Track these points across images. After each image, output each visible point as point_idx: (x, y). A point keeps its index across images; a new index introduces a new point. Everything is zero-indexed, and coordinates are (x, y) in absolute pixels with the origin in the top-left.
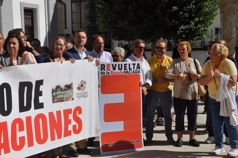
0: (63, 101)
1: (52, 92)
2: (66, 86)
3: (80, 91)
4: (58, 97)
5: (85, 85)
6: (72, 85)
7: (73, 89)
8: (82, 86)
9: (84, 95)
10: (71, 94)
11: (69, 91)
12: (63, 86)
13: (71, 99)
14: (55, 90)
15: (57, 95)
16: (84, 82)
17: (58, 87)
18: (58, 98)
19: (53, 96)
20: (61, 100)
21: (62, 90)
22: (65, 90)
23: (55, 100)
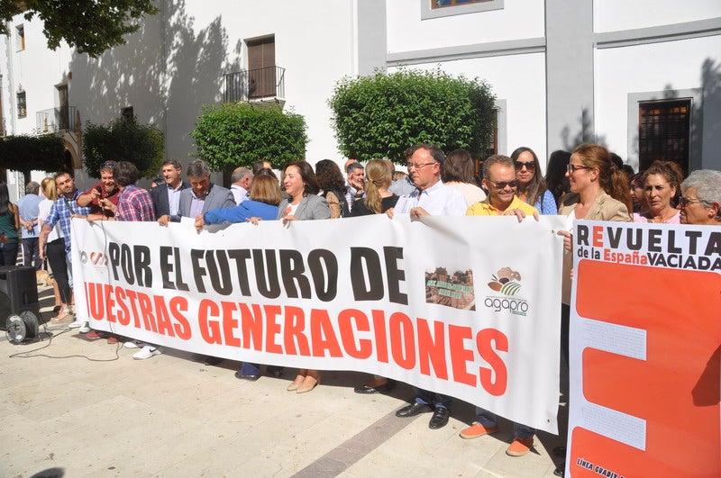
0: (450, 305)
1: (427, 280)
2: (457, 274)
3: (500, 294)
4: (440, 292)
5: (515, 280)
6: (470, 275)
7: (472, 284)
8: (504, 281)
9: (513, 305)
10: (467, 295)
11: (462, 288)
12: (451, 272)
13: (470, 307)
14: (433, 276)
15: (439, 288)
16: (511, 272)
17: (441, 272)
18: (441, 296)
19: (429, 289)
20: (446, 301)
21: (448, 280)
22: (455, 283)
23: (434, 297)
